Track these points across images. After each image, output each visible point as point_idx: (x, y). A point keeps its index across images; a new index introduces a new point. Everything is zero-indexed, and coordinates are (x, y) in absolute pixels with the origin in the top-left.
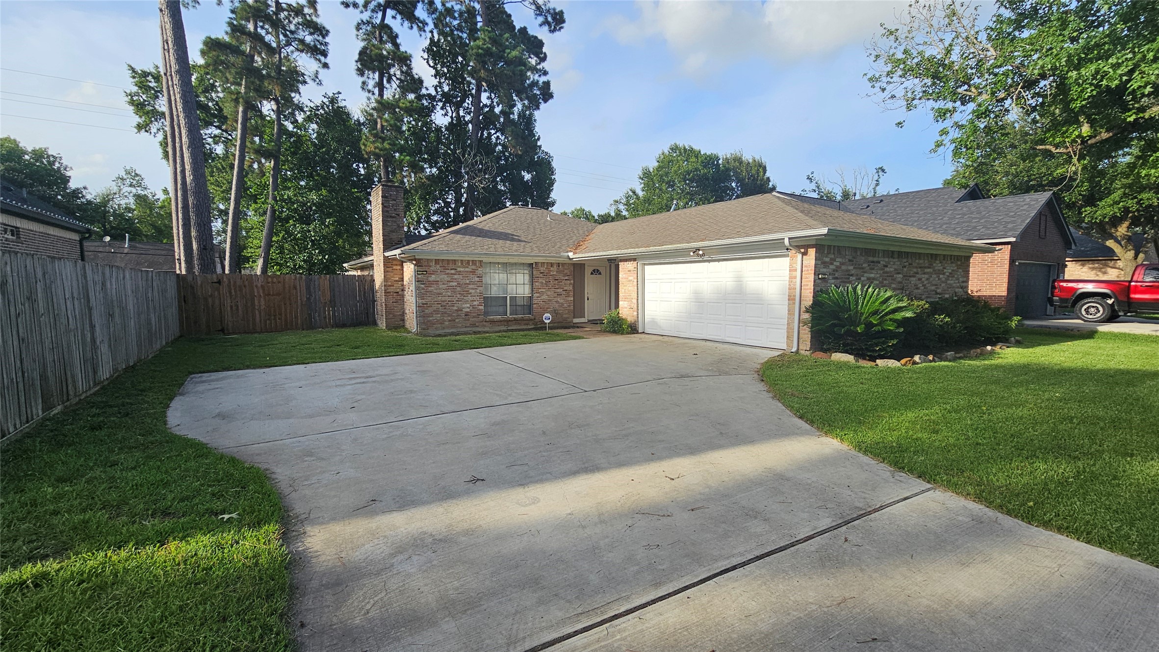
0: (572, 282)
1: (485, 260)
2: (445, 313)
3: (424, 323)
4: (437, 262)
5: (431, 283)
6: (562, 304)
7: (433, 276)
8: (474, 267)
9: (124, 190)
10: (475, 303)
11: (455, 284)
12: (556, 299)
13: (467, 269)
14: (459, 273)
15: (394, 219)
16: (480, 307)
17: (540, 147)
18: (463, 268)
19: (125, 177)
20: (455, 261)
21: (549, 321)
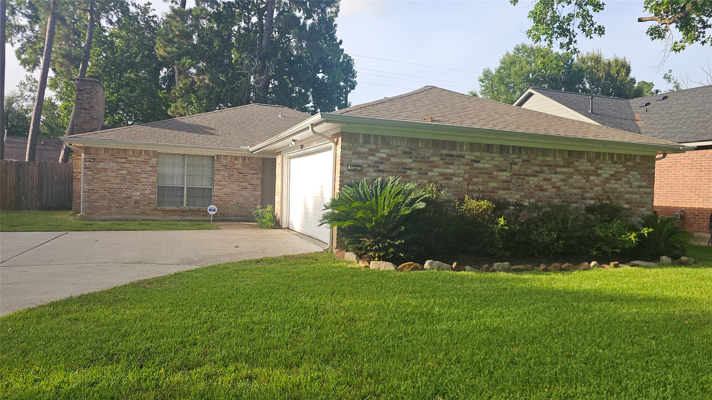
0: (260, 176)
1: (159, 150)
2: (113, 200)
3: (89, 208)
4: (106, 150)
5: (99, 171)
6: (248, 198)
7: (102, 164)
8: (146, 157)
9: (25, 94)
10: (146, 192)
11: (124, 172)
12: (240, 193)
13: (139, 159)
14: (130, 162)
15: (88, 111)
16: (152, 196)
17: (342, 50)
18: (134, 157)
19: (26, 83)
20: (125, 151)
21: (214, 213)
